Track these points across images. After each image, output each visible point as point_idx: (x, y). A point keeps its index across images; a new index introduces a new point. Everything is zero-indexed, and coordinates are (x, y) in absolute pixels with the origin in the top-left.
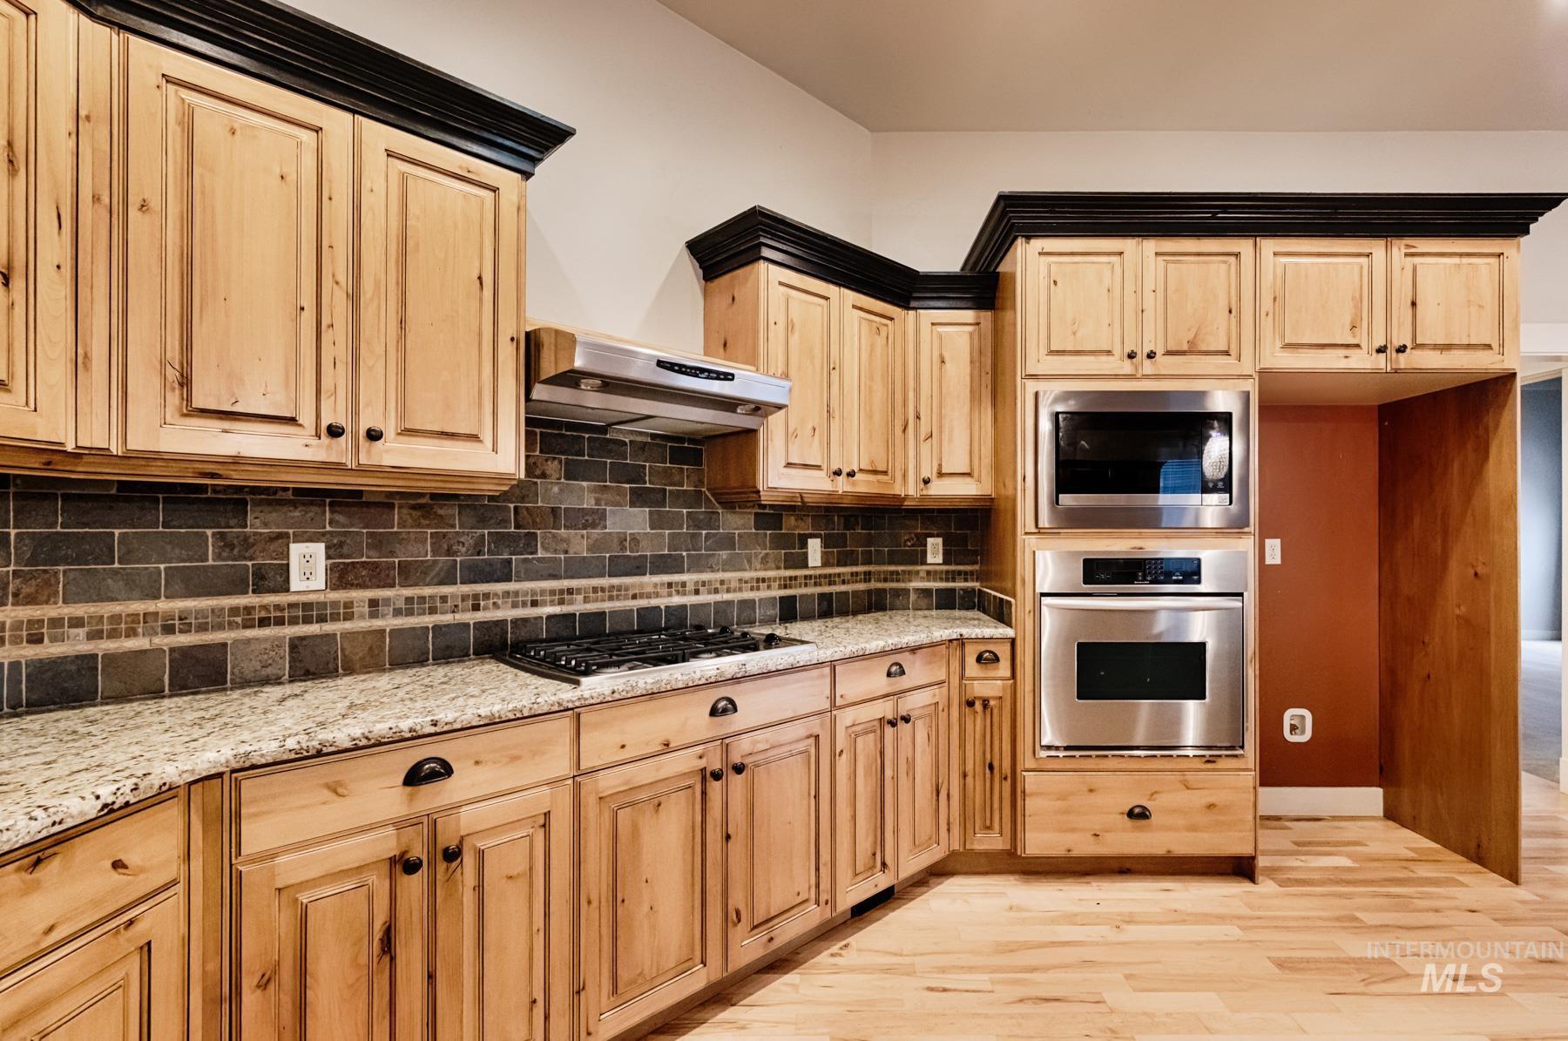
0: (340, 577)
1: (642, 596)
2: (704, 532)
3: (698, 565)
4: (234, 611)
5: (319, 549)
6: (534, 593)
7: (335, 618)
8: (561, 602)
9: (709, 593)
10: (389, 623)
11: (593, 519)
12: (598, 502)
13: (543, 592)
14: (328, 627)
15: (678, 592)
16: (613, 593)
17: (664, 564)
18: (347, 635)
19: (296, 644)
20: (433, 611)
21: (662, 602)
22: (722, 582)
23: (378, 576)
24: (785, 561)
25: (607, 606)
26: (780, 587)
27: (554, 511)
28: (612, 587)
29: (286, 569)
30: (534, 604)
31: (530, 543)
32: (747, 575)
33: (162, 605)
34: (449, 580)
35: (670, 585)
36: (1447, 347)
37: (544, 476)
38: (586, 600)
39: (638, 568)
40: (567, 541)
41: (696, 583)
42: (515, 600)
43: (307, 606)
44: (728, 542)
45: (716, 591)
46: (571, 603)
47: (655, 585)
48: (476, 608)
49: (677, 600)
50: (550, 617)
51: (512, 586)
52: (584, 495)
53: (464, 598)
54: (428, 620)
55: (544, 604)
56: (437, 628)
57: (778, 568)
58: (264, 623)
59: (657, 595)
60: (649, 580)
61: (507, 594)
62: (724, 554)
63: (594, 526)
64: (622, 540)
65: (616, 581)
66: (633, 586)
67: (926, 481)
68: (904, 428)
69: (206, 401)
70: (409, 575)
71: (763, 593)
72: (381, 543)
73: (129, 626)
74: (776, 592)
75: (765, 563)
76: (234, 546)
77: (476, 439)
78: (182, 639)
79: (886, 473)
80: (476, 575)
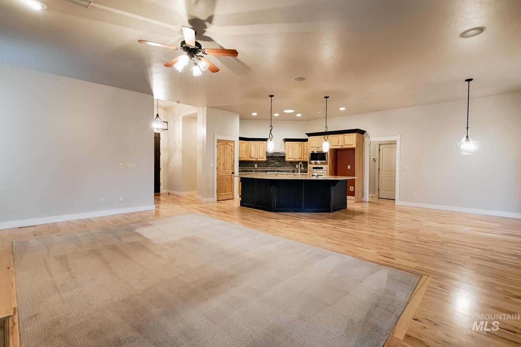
0: (258, 166)
2: (285, 164)
3: (283, 167)
5: (256, 165)
10: (260, 169)
11: (274, 163)
17: (280, 167)
19: (255, 170)
21: (280, 170)
23: (259, 167)
24: (293, 167)
25: (275, 170)
27: (271, 162)
30: (269, 169)
31: (269, 165)
32: (289, 168)
33: (250, 168)
34: (264, 167)
36: (348, 145)
39: (278, 167)
40: (272, 165)
43: (256, 168)
44: (287, 165)
45: (285, 169)
46: (272, 169)
49: (281, 170)
52: (273, 161)
56: (263, 170)
60: (279, 168)
61: (267, 168)
62: (286, 166)
64: (276, 165)
65: (276, 168)
67: (306, 159)
68: (304, 154)
69: (251, 157)
70: (261, 166)
71: (291, 170)
72: (260, 165)
73: (249, 168)
74: (292, 170)
75: (291, 167)
76: (253, 165)
77: (263, 158)
78: (251, 169)
79: (301, 158)
80: (265, 167)
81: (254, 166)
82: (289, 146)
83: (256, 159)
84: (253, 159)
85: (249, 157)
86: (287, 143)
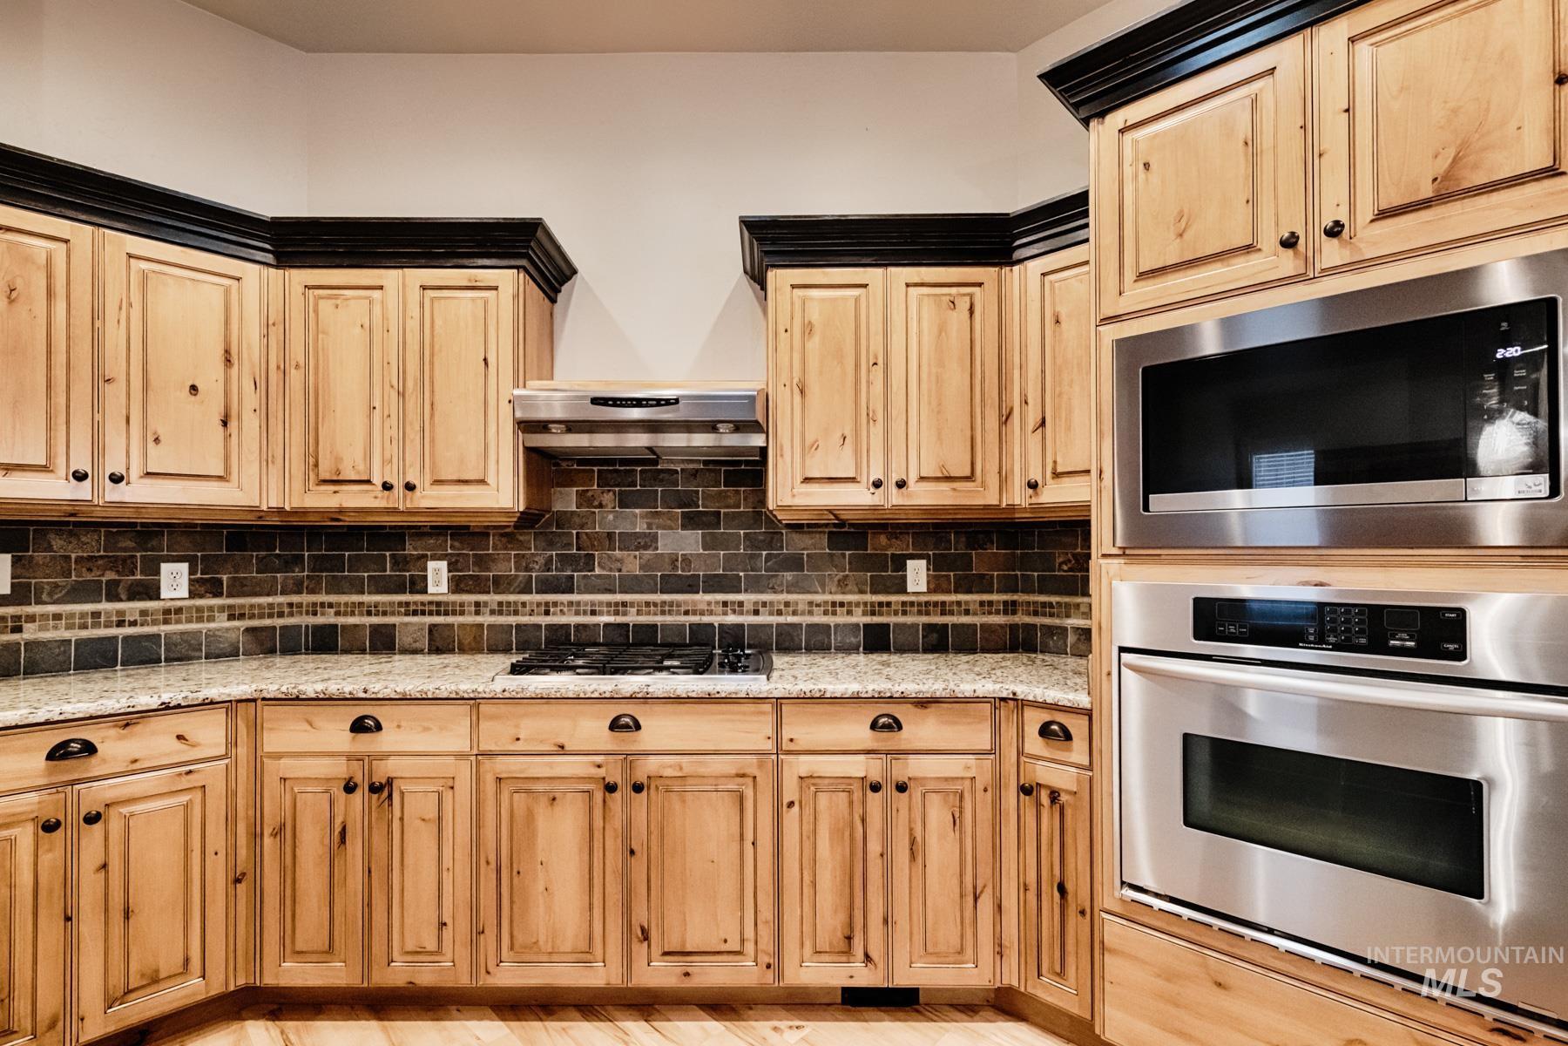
0: (457, 585)
1: (695, 613)
2: (764, 553)
3: (755, 585)
4: (400, 604)
5: (443, 565)
6: (593, 604)
7: (454, 613)
8: (617, 613)
9: (771, 614)
10: (486, 619)
11: (648, 541)
12: (649, 526)
13: (601, 603)
14: (450, 619)
15: (734, 612)
16: (665, 608)
17: (715, 584)
18: (462, 626)
19: (433, 628)
20: (516, 613)
21: (716, 620)
22: (787, 604)
23: (479, 586)
24: (872, 585)
25: (659, 619)
26: (865, 614)
27: (610, 536)
28: (664, 603)
29: (425, 577)
30: (593, 613)
31: (589, 563)
32: (818, 598)
33: (367, 598)
34: (526, 590)
35: (725, 604)
37: (601, 506)
38: (639, 613)
39: (690, 586)
40: (620, 560)
41: (756, 603)
42: (576, 608)
43: (438, 604)
44: (795, 563)
45: (780, 613)
46: (625, 614)
47: (709, 604)
48: (547, 613)
49: (731, 619)
50: (607, 625)
51: (575, 597)
52: (636, 521)
53: (539, 604)
54: (512, 620)
55: (601, 613)
56: (518, 626)
57: (862, 592)
58: (415, 613)
59: (711, 613)
60: (702, 598)
61: (571, 603)
62: (789, 576)
63: (646, 547)
64: (674, 561)
65: (667, 597)
66: (686, 603)
67: (1033, 486)
68: (1005, 419)
69: (325, 475)
70: (500, 585)
71: (841, 619)
72: (482, 562)
73: (352, 609)
74: (860, 619)
75: (842, 586)
76: (400, 563)
77: (482, 482)
78: (375, 620)
79: (970, 478)
80: (547, 586)
81: (419, 585)
82: (808, 329)
83: (397, 499)
84: (352, 499)
85: (297, 467)
86: (780, 278)
